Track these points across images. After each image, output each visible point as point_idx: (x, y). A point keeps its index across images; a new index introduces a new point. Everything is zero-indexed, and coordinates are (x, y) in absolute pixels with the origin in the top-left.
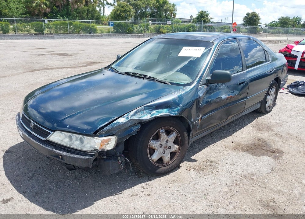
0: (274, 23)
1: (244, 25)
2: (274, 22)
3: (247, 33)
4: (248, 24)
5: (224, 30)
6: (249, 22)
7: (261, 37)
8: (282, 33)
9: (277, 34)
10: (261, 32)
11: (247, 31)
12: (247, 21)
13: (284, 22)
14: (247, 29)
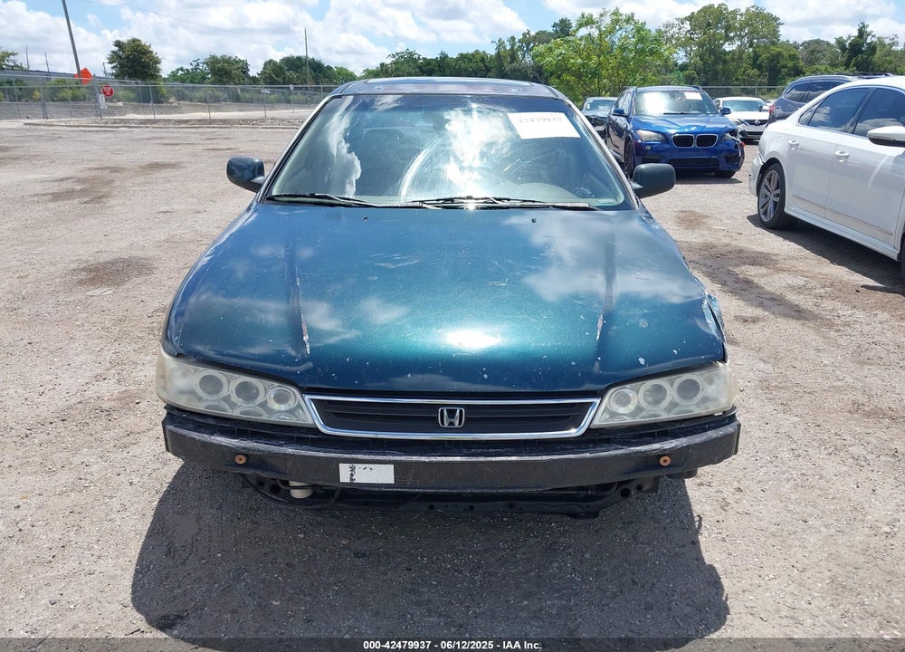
0: (180, 72)
1: (117, 76)
2: (182, 69)
3: (133, 100)
4: (131, 76)
5: (64, 94)
6: (130, 68)
7: (176, 112)
8: (225, 100)
9: (214, 102)
10: (171, 100)
11: (132, 95)
12: (122, 66)
13: (219, 70)
14: (131, 89)
